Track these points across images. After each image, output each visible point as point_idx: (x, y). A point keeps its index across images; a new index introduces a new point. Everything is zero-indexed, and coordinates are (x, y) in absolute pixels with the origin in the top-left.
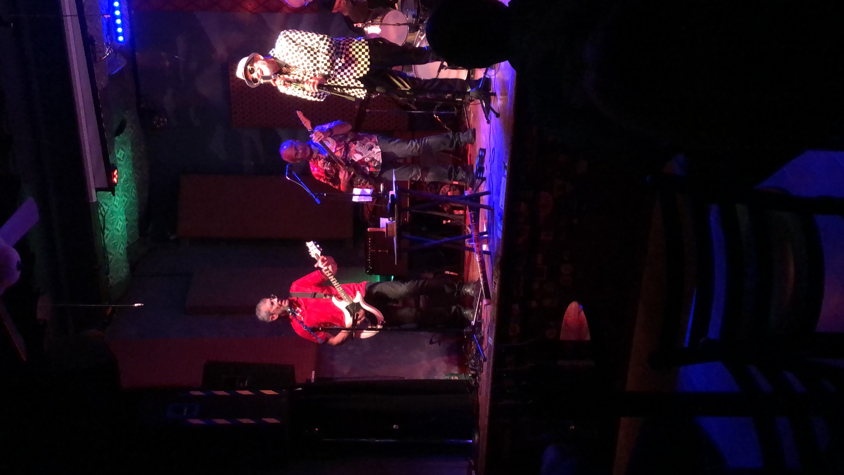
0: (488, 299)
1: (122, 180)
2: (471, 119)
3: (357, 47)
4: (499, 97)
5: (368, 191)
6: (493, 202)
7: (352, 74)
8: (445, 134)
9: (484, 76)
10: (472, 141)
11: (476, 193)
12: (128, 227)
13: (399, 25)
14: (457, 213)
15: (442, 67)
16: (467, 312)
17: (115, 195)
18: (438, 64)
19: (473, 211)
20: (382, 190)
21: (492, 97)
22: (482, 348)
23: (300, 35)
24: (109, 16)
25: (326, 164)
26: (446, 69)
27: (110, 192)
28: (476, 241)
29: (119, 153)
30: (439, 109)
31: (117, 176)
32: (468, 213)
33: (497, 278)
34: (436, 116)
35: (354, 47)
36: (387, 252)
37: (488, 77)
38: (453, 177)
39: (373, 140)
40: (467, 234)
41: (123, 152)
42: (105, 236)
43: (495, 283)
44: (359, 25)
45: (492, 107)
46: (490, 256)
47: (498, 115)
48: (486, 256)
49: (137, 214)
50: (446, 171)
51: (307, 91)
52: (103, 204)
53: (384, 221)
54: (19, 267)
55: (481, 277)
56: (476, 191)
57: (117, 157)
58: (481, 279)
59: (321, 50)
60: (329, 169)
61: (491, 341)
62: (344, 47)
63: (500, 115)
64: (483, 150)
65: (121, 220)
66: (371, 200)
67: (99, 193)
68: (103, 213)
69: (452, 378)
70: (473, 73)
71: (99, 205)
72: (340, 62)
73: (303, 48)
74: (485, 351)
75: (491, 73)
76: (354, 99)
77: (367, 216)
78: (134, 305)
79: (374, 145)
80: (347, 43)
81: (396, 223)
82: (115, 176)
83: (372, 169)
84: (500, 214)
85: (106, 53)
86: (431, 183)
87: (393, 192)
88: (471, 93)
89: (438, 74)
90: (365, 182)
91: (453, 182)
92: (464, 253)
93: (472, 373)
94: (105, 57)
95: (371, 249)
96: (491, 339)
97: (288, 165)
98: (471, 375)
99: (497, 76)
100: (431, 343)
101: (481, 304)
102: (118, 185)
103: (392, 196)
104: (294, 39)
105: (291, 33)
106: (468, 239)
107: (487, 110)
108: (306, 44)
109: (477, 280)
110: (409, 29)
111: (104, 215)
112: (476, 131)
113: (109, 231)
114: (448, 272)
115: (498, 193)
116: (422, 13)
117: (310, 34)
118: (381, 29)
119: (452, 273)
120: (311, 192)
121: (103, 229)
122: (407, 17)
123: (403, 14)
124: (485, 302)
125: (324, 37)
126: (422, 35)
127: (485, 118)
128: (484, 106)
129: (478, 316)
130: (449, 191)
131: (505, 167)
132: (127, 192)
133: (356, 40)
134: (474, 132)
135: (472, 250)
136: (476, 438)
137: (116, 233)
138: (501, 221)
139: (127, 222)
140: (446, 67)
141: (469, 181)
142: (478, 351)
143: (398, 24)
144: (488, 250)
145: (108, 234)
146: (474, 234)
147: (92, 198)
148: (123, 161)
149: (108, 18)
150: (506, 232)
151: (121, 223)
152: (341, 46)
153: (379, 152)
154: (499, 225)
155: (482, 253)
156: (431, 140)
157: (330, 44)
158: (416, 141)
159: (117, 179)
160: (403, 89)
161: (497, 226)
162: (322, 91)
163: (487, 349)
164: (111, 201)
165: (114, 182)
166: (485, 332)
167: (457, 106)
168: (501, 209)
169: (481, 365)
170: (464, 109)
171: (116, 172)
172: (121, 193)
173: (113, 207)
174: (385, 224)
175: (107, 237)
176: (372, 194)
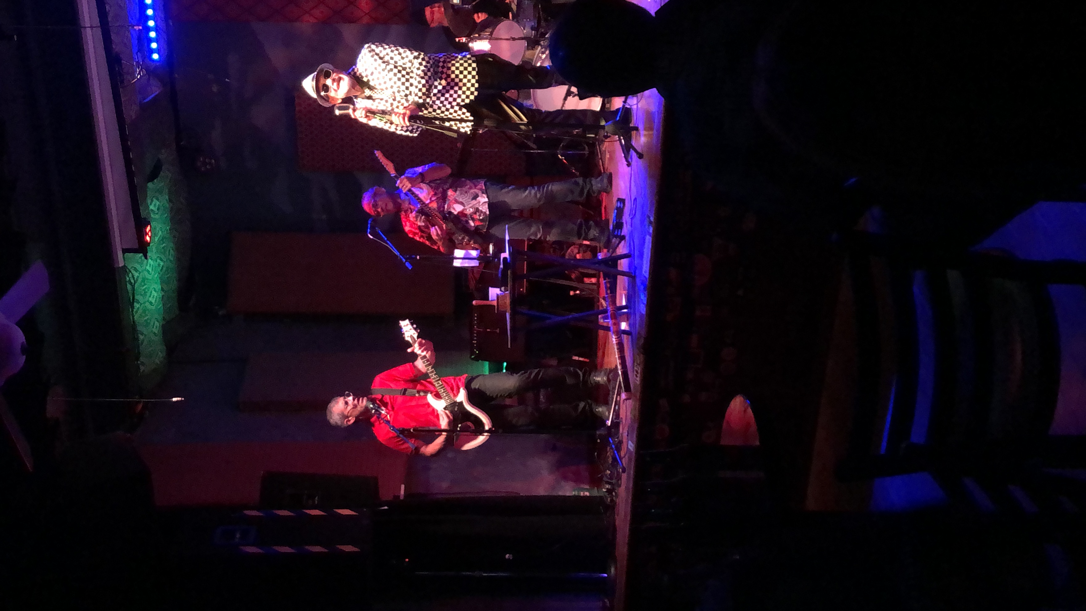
0: (629, 392)
1: (157, 239)
2: (607, 159)
3: (462, 65)
4: (642, 132)
5: (474, 253)
6: (635, 267)
7: (455, 100)
8: (573, 180)
9: (624, 106)
10: (608, 189)
11: (613, 255)
12: (165, 299)
13: (514, 39)
14: (589, 282)
15: (569, 93)
16: (600, 409)
17: (148, 258)
18: (564, 88)
19: (608, 279)
20: (491, 252)
21: (634, 133)
22: (621, 456)
23: (388, 50)
24: (141, 28)
25: (419, 217)
26: (574, 97)
27: (141, 254)
28: (613, 318)
29: (153, 205)
30: (567, 147)
31: (150, 234)
32: (602, 281)
33: (639, 365)
34: (562, 156)
35: (457, 65)
36: (498, 332)
37: (628, 107)
38: (583, 235)
39: (479, 187)
40: (601, 308)
41: (158, 203)
42: (135, 310)
43: (637, 372)
44: (462, 40)
45: (633, 144)
46: (630, 337)
47: (640, 156)
48: (625, 337)
49: (175, 282)
50: (576, 228)
51: (396, 124)
52: (131, 270)
53: (494, 292)
54: (24, 350)
55: (619, 363)
56: (613, 252)
57: (150, 209)
58: (619, 367)
59: (415, 71)
60: (423, 224)
61: (631, 446)
62: (445, 65)
63: (644, 155)
64: (622, 201)
65: (155, 291)
66: (478, 265)
67: (128, 255)
68: (133, 281)
69: (582, 494)
70: (609, 102)
71: (126, 272)
72: (440, 85)
73: (392, 67)
74: (624, 459)
75: (633, 102)
76: (456, 134)
77: (472, 284)
78: (171, 400)
79: (480, 194)
80: (448, 60)
81: (509, 294)
82: (147, 234)
83: (478, 223)
84: (643, 283)
85: (137, 75)
86: (555, 242)
87: (506, 255)
88: (606, 127)
89: (564, 104)
90: (468, 240)
91: (583, 242)
92: (597, 335)
93: (607, 487)
94: (135, 80)
95: (477, 327)
96: (632, 444)
97: (370, 219)
98: (605, 490)
99: (640, 105)
101: (618, 399)
102: (151, 245)
103: (505, 259)
104: (381, 55)
105: (377, 46)
106: (603, 315)
107: (627, 148)
108: (396, 62)
109: (613, 367)
110: (526, 45)
111: (133, 284)
112: (613, 175)
113: (140, 304)
114: (576, 358)
115: (641, 255)
116: (543, 23)
117: (401, 50)
118: (491, 44)
119: (581, 359)
120: (400, 255)
121: (131, 301)
122: (524, 29)
123: (519, 25)
124: (623, 396)
125: (419, 54)
126: (543, 53)
127: (624, 160)
128: (622, 143)
129: (614, 413)
130: (579, 253)
131: (651, 223)
132: (164, 253)
133: (460, 57)
134: (610, 177)
135: (607, 329)
136: (613, 570)
137: (149, 307)
138: (645, 292)
139: (163, 293)
140: (574, 94)
141: (604, 239)
142: (614, 459)
143: (512, 38)
144: (627, 329)
145: (138, 308)
146: (610, 308)
147: (118, 262)
148: (157, 214)
149: (139, 30)
150: (651, 305)
151: (156, 294)
152: (441, 64)
153: (485, 202)
154: (642, 297)
155: (620, 333)
156: (555, 187)
157: (426, 64)
158: (536, 188)
159: (150, 237)
160: (518, 121)
161: (639, 297)
162: (415, 125)
163: (627, 457)
164: (142, 266)
165: (147, 241)
166: (624, 434)
167: (588, 144)
168: (645, 277)
169: (619, 478)
170: (598, 147)
171: (148, 228)
172: (155, 257)
173: (146, 273)
174: (496, 295)
175: (137, 312)
176: (478, 257)
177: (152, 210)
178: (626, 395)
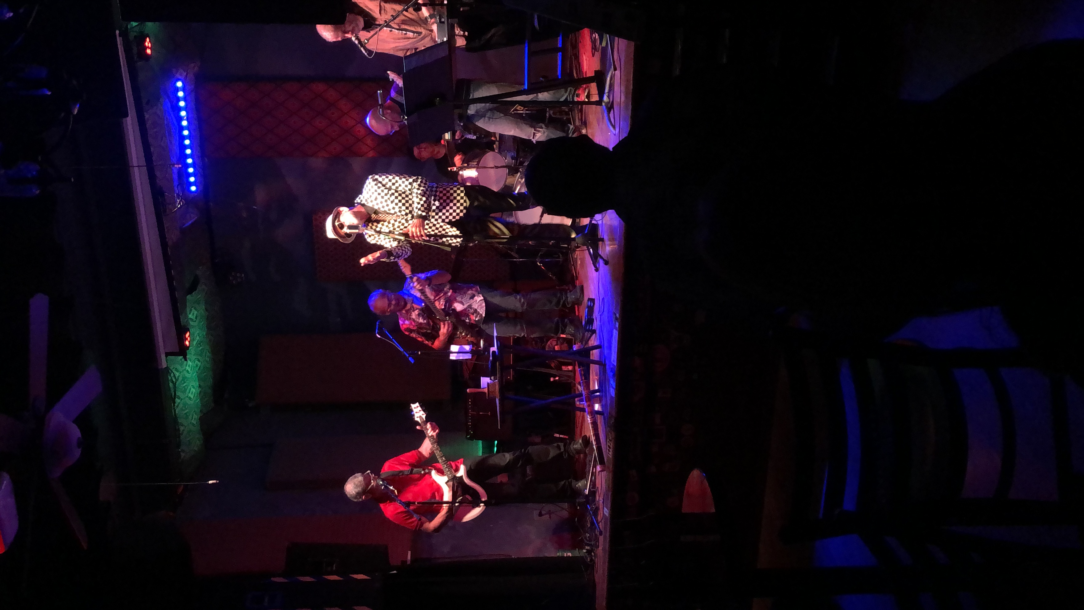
0: (603, 464)
1: (195, 343)
4: (607, 242)
5: (467, 348)
6: (605, 356)
7: (447, 217)
9: (590, 223)
10: (580, 296)
12: (202, 394)
14: (566, 369)
17: (187, 359)
19: (582, 367)
20: (482, 346)
21: (600, 243)
22: (598, 520)
24: (180, 165)
27: (181, 357)
28: (587, 400)
29: (192, 314)
30: (542, 257)
31: (189, 339)
32: (577, 369)
33: (611, 441)
34: (539, 263)
36: (490, 415)
37: (594, 223)
38: (560, 331)
40: (577, 392)
41: (196, 312)
42: (176, 405)
43: (609, 447)
44: (454, 169)
45: (600, 253)
46: (603, 416)
47: (606, 263)
48: (598, 417)
49: (211, 379)
50: (553, 326)
52: (173, 370)
53: (485, 381)
54: (80, 444)
59: (415, 192)
60: (424, 321)
61: (607, 512)
63: (610, 262)
64: (592, 300)
65: (194, 388)
66: (471, 358)
67: (170, 357)
68: (174, 380)
69: (565, 555)
71: (169, 372)
73: (394, 191)
74: (601, 523)
76: (449, 248)
77: (466, 375)
78: (208, 482)
81: (498, 382)
82: (187, 339)
84: (612, 370)
85: (177, 205)
86: (536, 338)
87: (494, 349)
88: (576, 239)
90: (465, 337)
91: (560, 336)
92: (574, 416)
93: (587, 548)
94: (175, 209)
95: (472, 411)
96: (606, 510)
98: (586, 551)
99: (604, 221)
100: (540, 515)
101: (594, 471)
102: (190, 348)
103: (494, 352)
104: (384, 183)
105: (380, 176)
106: (579, 398)
107: (595, 257)
108: (397, 187)
111: (175, 383)
113: (180, 399)
114: (558, 435)
115: (610, 347)
116: (521, 154)
118: (477, 172)
119: (561, 436)
120: (404, 351)
121: (173, 397)
122: (506, 159)
123: (502, 156)
124: (599, 468)
125: (418, 179)
127: (592, 266)
128: (591, 252)
130: (557, 345)
131: (616, 319)
132: (201, 355)
135: (583, 410)
137: (189, 402)
138: (614, 378)
139: (200, 389)
141: (578, 334)
142: (592, 523)
143: (496, 167)
144: (600, 410)
145: (179, 403)
146: (585, 392)
147: (162, 363)
148: (195, 321)
149: (179, 167)
150: (619, 390)
151: (194, 391)
153: (482, 302)
154: (612, 382)
155: (594, 413)
159: (189, 342)
161: (609, 381)
163: (603, 521)
164: (182, 366)
165: (186, 345)
166: (600, 501)
167: (562, 253)
168: (613, 365)
169: (597, 540)
170: (570, 255)
171: (188, 334)
172: (193, 358)
173: (185, 372)
174: (487, 383)
175: (177, 406)
176: (470, 351)
177: (190, 318)
178: (600, 468)
